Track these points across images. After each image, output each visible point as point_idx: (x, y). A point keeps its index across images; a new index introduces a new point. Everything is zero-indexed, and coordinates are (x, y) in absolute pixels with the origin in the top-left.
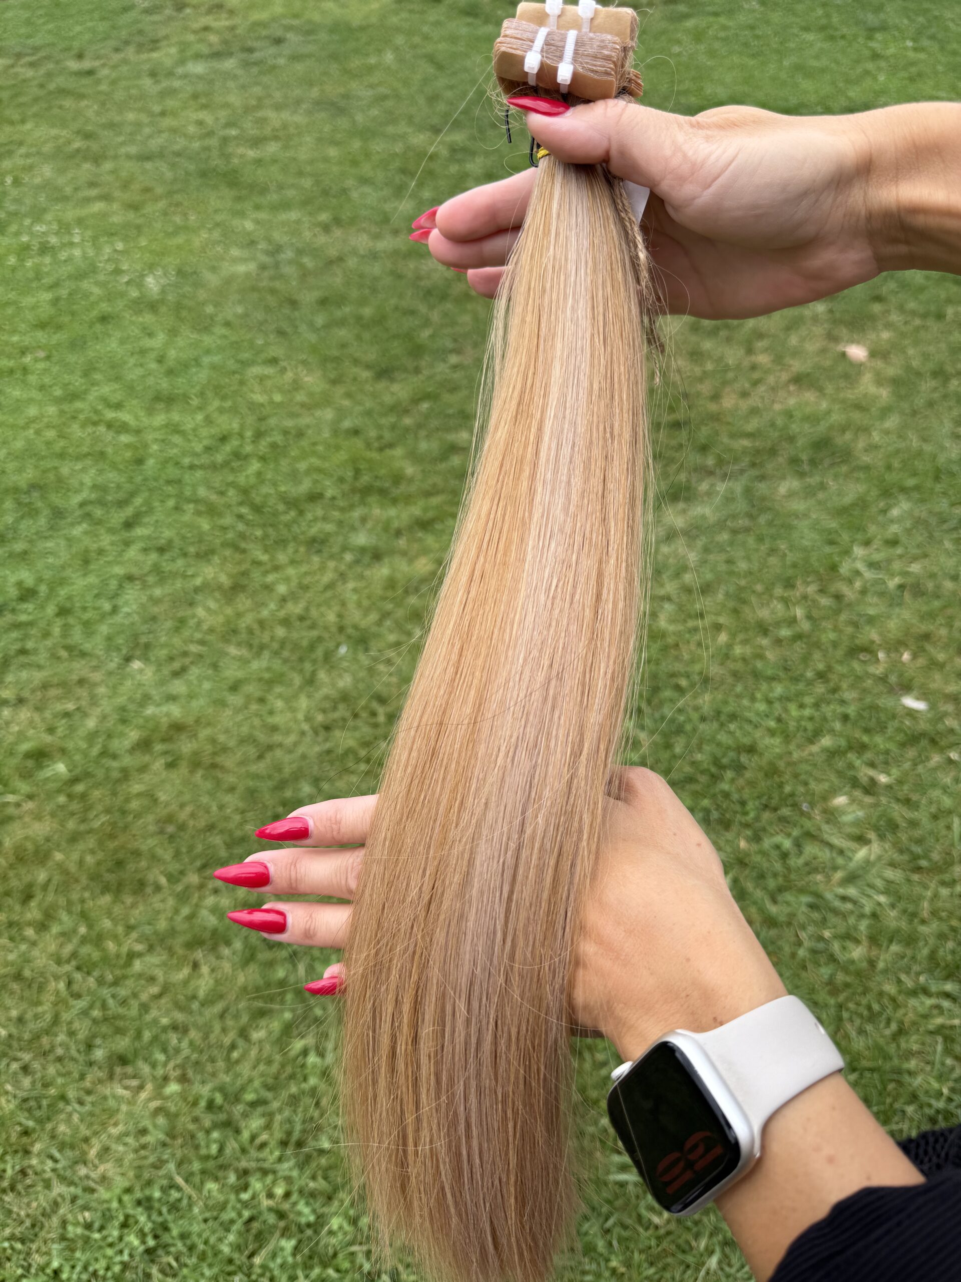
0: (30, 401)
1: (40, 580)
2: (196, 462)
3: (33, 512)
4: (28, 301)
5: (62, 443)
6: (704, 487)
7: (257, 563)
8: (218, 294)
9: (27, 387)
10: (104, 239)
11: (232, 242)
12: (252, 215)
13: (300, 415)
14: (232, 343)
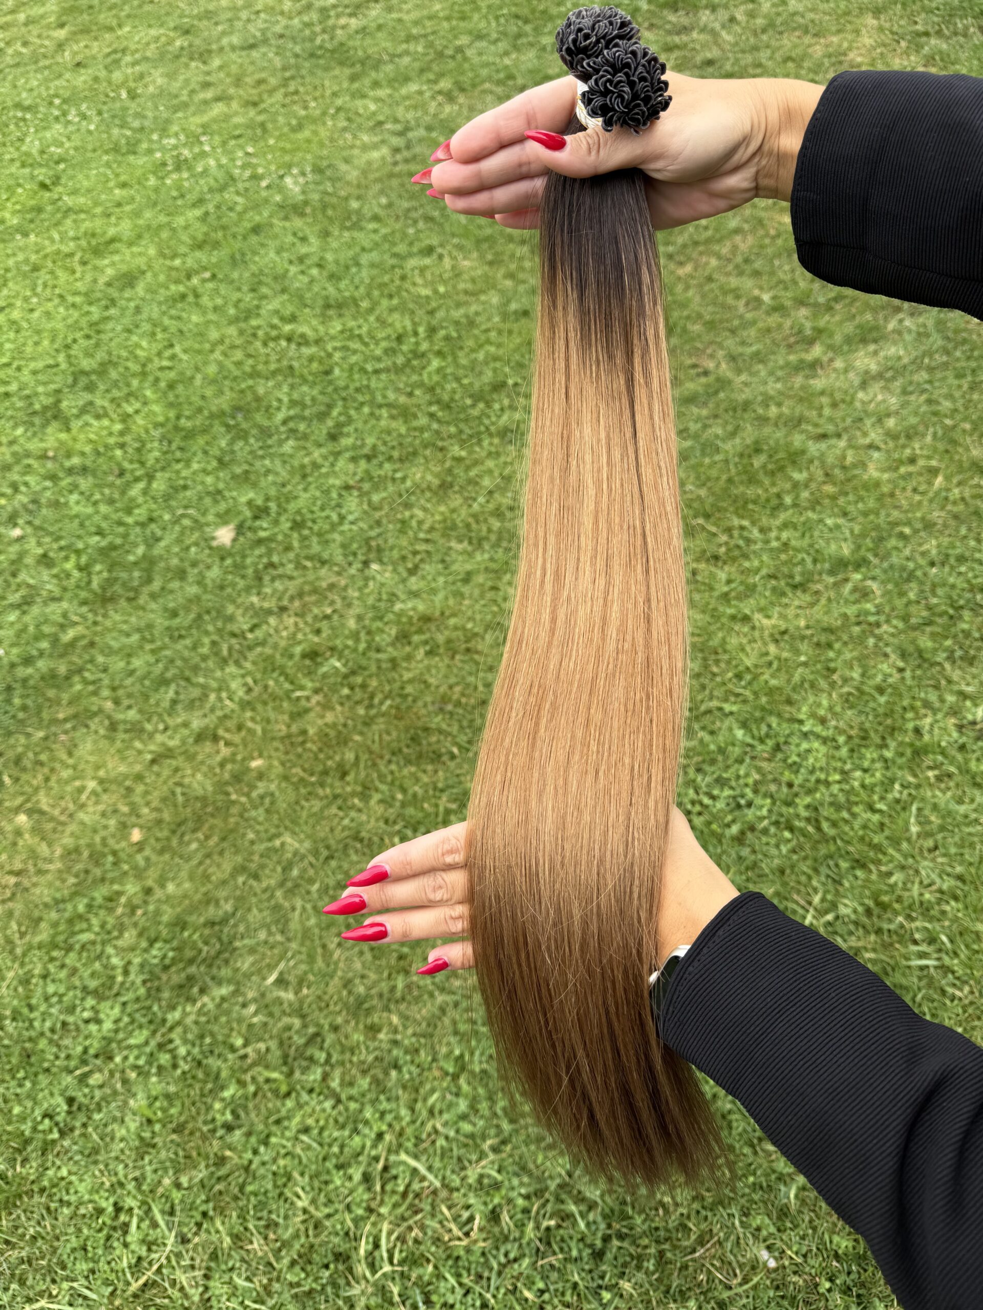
0: (208, 322)
1: (267, 499)
2: (382, 366)
3: (243, 435)
4: (180, 221)
5: (251, 362)
6: (892, 325)
7: (459, 460)
8: (359, 186)
9: (204, 311)
10: (233, 142)
11: (360, 127)
12: (371, 93)
13: (466, 303)
14: (385, 238)
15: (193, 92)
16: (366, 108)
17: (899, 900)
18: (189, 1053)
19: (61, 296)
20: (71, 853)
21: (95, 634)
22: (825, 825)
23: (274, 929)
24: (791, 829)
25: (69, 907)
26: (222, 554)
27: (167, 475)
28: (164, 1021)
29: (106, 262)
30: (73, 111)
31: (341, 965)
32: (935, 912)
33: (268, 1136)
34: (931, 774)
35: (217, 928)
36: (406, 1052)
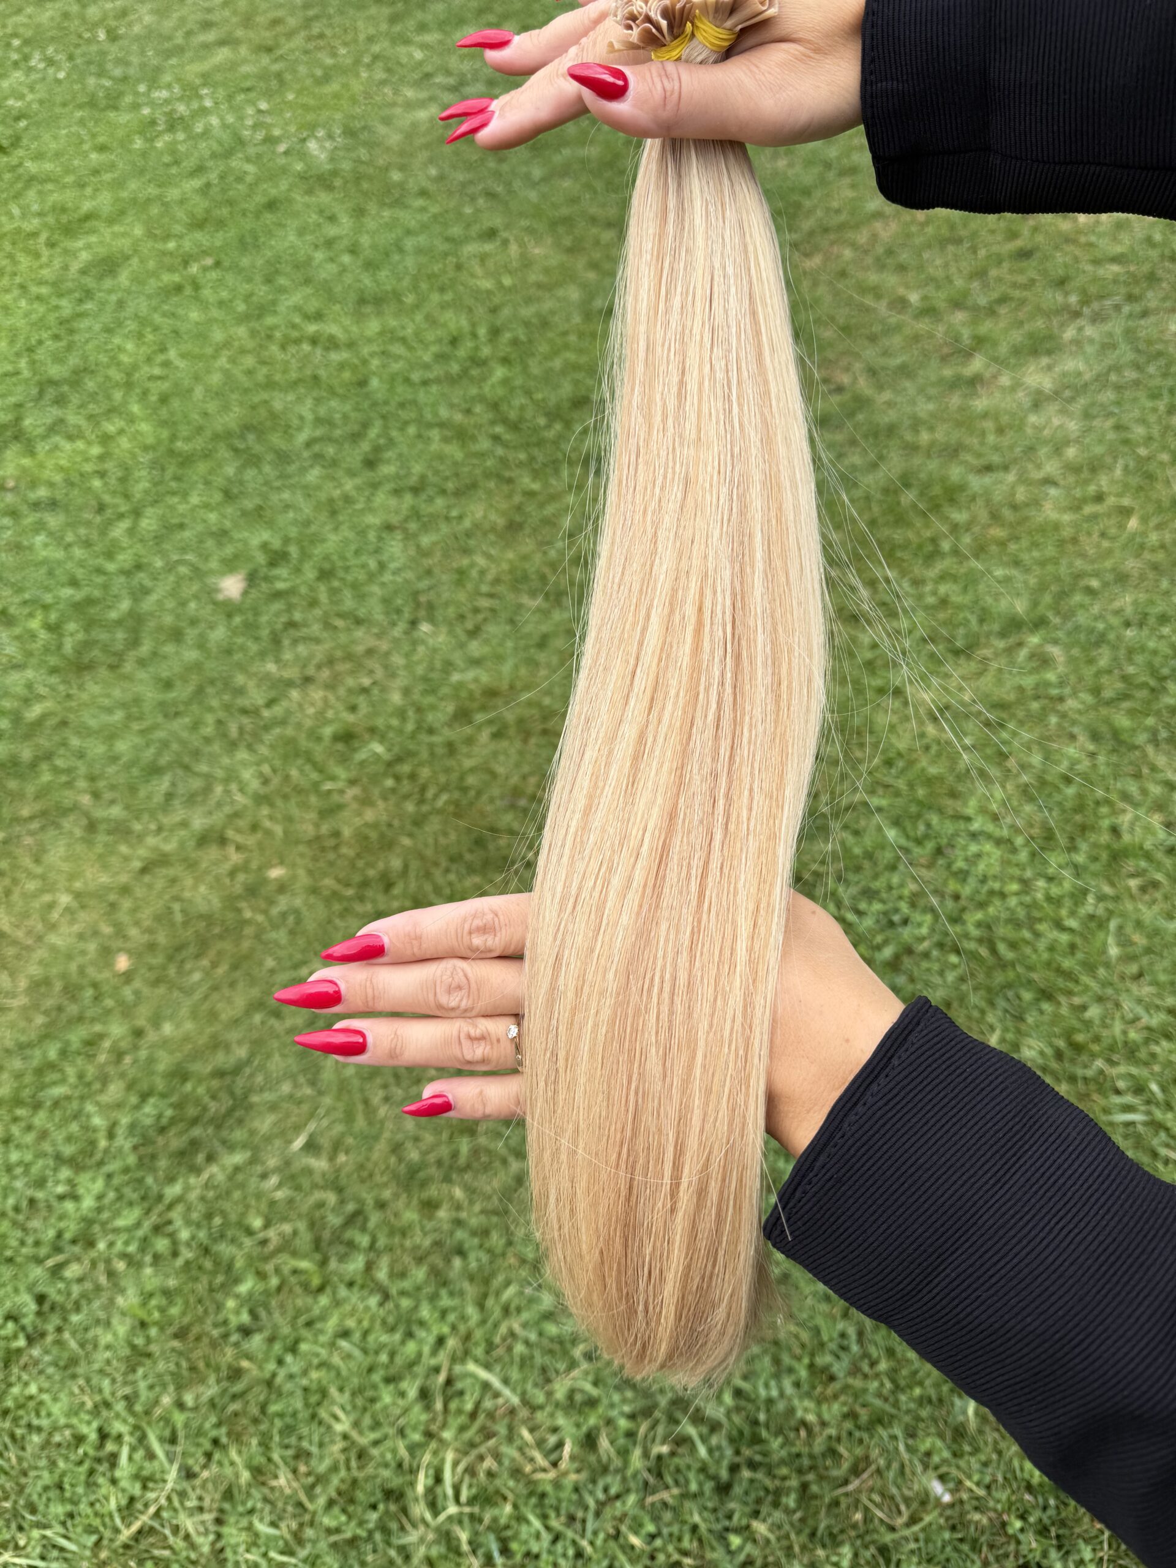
0: (211, 321)
1: (286, 540)
2: (431, 375)
3: (254, 461)
4: (173, 194)
5: (264, 370)
6: (1069, 333)
7: (530, 494)
8: (402, 153)
9: (204, 306)
10: (241, 97)
11: (402, 79)
12: (418, 39)
13: (539, 300)
14: (435, 217)
15: (189, 34)
16: (411, 56)
17: (1097, 1039)
18: (193, 1238)
19: (23, 287)
20: (39, 985)
21: (70, 710)
22: (1002, 948)
23: (302, 1079)
24: (957, 951)
25: (37, 1053)
26: (229, 609)
27: (159, 511)
28: (160, 1197)
29: (80, 244)
30: (37, 56)
31: (389, 1125)
32: (1143, 1054)
33: (297, 1342)
34: (1133, 883)
35: (228, 1080)
36: (474, 1233)
